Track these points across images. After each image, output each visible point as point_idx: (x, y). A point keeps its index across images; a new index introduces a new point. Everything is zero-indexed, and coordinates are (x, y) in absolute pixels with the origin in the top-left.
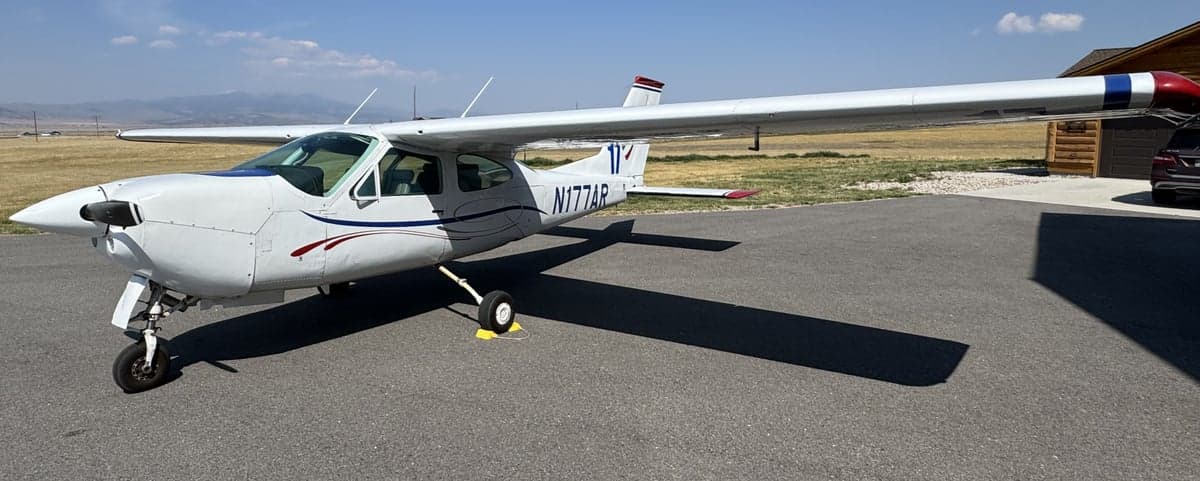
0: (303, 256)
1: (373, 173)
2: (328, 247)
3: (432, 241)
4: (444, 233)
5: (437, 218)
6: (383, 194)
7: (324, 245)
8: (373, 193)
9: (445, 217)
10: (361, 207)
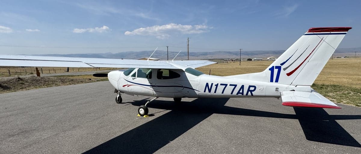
0: (125, 87)
1: (136, 72)
2: (128, 86)
3: (149, 90)
4: (152, 89)
5: (150, 85)
6: (137, 77)
7: (127, 86)
8: (135, 76)
9: (152, 85)
10: (133, 79)
